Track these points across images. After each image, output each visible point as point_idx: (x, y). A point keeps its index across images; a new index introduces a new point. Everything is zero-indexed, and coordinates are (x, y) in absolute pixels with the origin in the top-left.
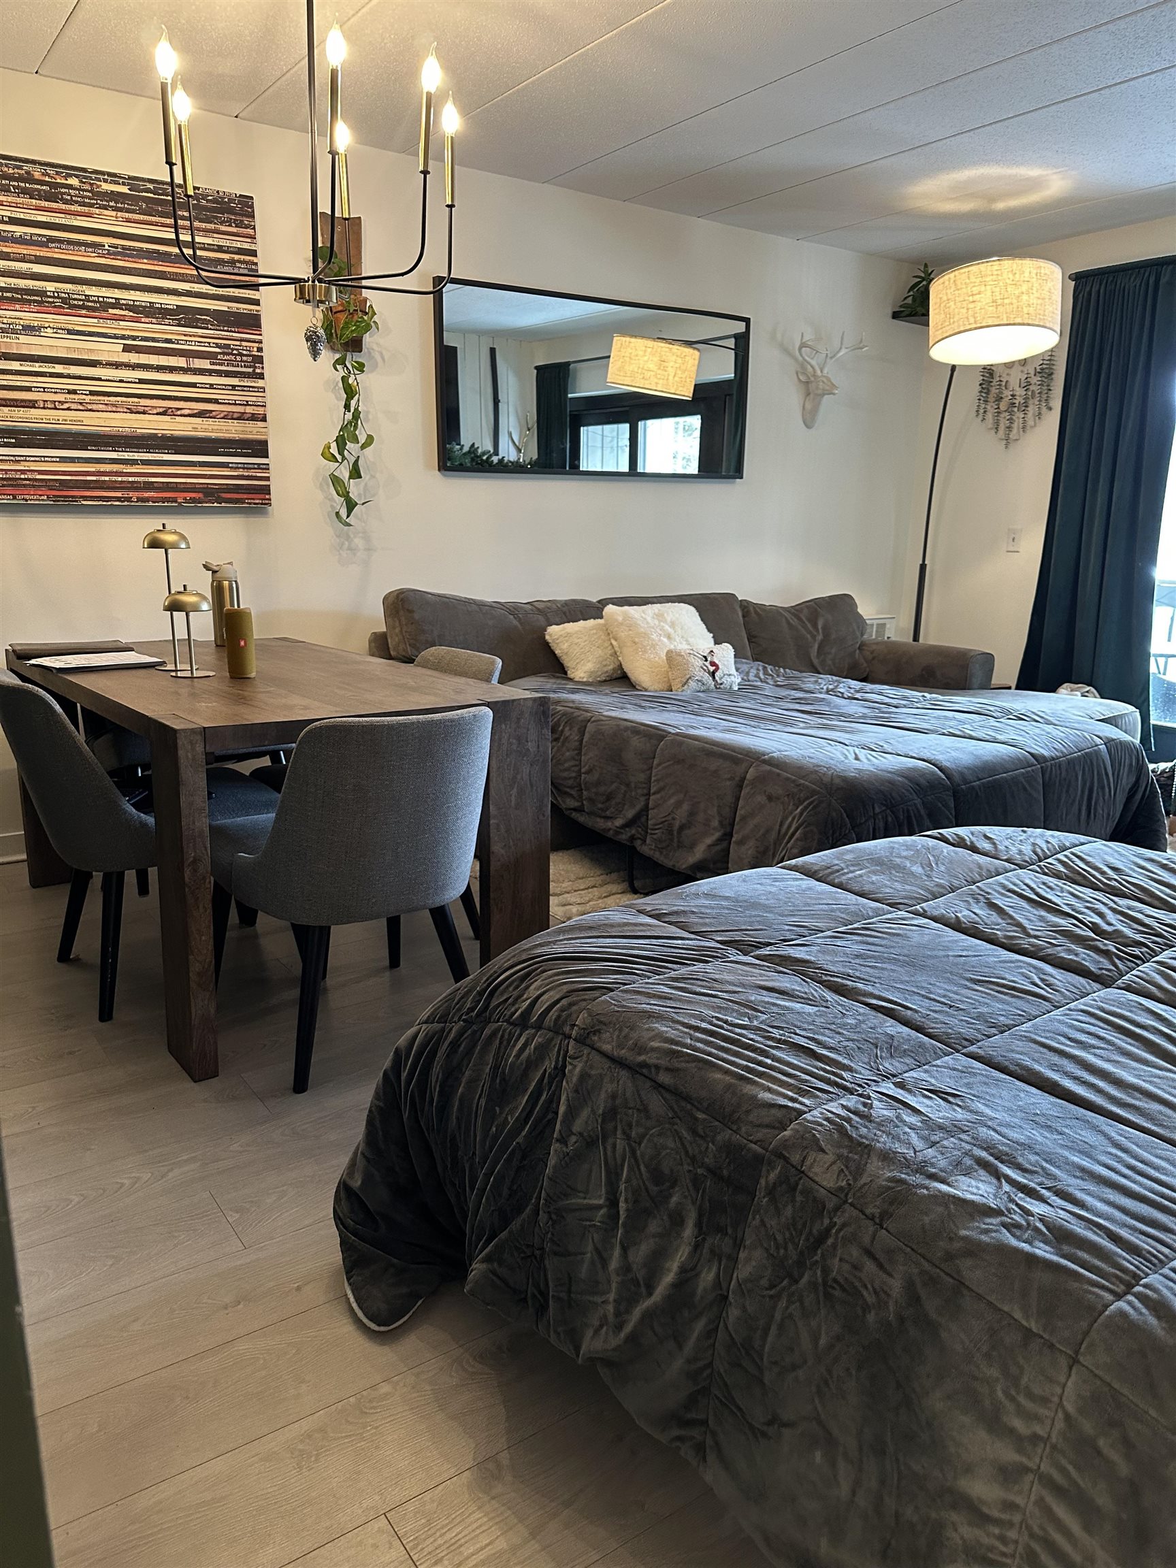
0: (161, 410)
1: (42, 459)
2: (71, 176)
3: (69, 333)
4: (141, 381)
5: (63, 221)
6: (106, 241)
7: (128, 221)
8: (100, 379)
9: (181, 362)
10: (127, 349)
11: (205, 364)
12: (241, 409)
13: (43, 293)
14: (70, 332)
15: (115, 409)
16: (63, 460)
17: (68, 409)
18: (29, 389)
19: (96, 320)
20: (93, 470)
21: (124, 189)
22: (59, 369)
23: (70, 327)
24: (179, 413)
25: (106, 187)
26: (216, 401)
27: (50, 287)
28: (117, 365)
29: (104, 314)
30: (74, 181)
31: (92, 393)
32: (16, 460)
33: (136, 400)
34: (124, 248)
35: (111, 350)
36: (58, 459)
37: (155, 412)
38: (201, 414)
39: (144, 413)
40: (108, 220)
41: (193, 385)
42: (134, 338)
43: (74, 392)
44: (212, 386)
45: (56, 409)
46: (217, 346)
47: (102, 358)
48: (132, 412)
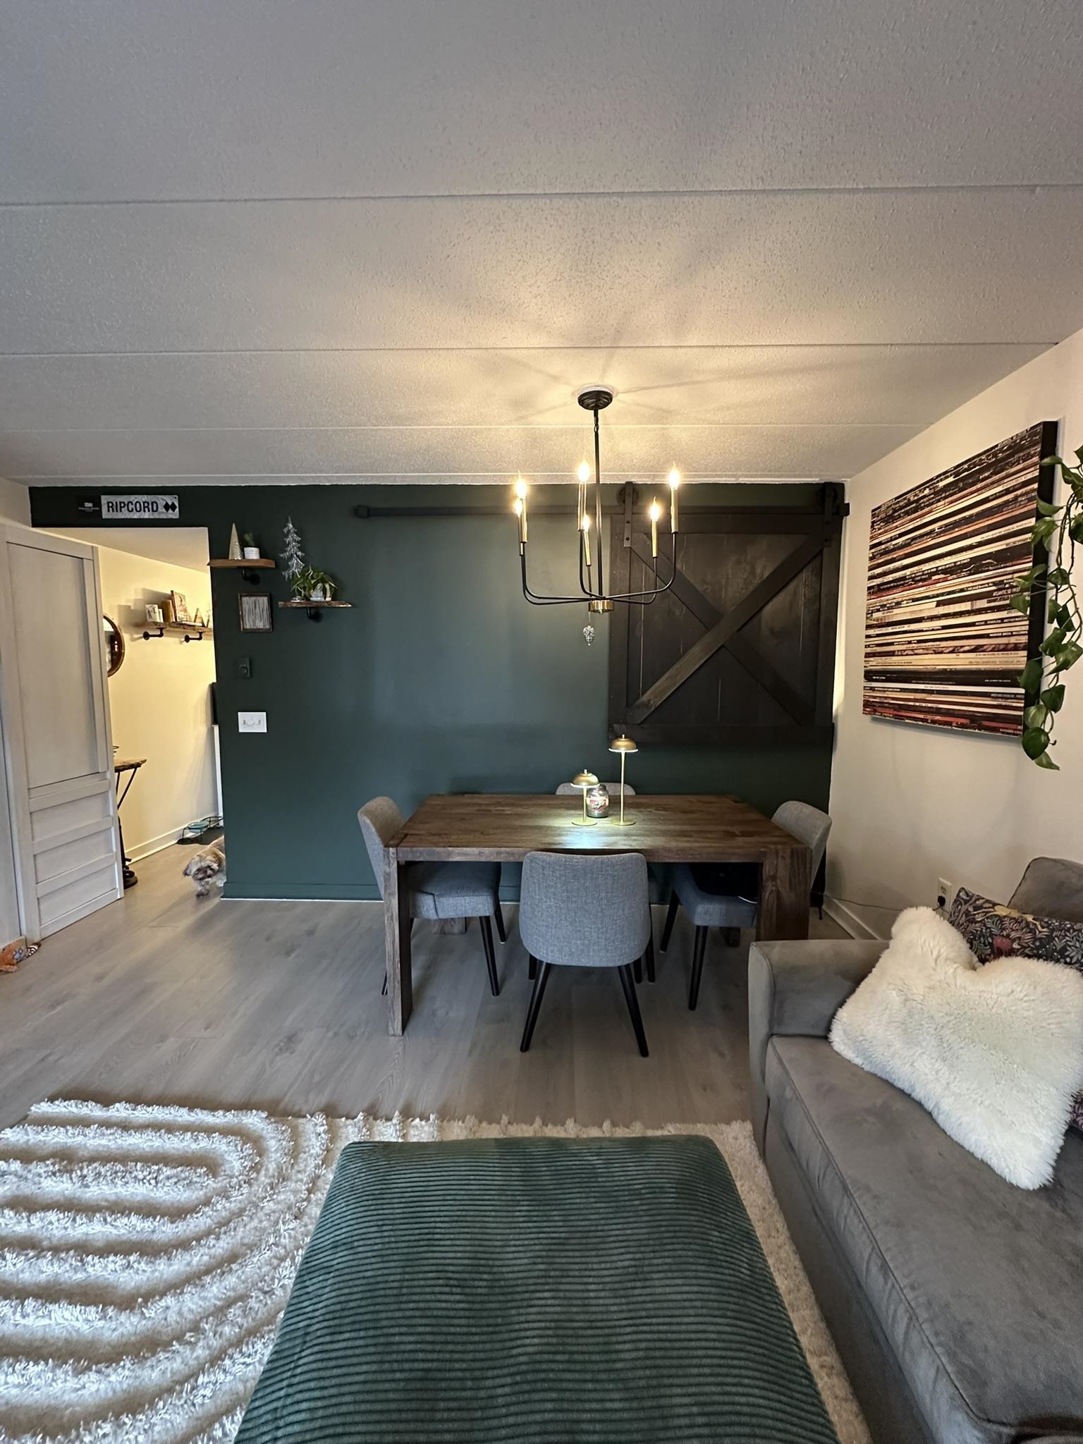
0: (951, 649)
1: (894, 690)
2: (925, 489)
3: (913, 602)
4: (944, 628)
5: (919, 523)
7: (951, 502)
8: (922, 631)
9: (966, 606)
10: (939, 604)
11: (983, 604)
12: (1005, 640)
13: (903, 578)
14: (914, 600)
15: (927, 651)
17: (907, 655)
18: (892, 644)
19: (924, 588)
20: (913, 697)
21: (951, 479)
23: (913, 597)
24: (962, 650)
25: (941, 484)
28: (932, 618)
29: (930, 582)
31: (919, 642)
33: (938, 643)
34: (946, 525)
35: (929, 608)
36: (900, 690)
37: (948, 651)
38: (976, 649)
39: (942, 653)
40: (943, 509)
42: (942, 594)
43: (910, 642)
44: (986, 623)
45: (902, 655)
46: (995, 584)
47: (925, 614)
48: (936, 653)
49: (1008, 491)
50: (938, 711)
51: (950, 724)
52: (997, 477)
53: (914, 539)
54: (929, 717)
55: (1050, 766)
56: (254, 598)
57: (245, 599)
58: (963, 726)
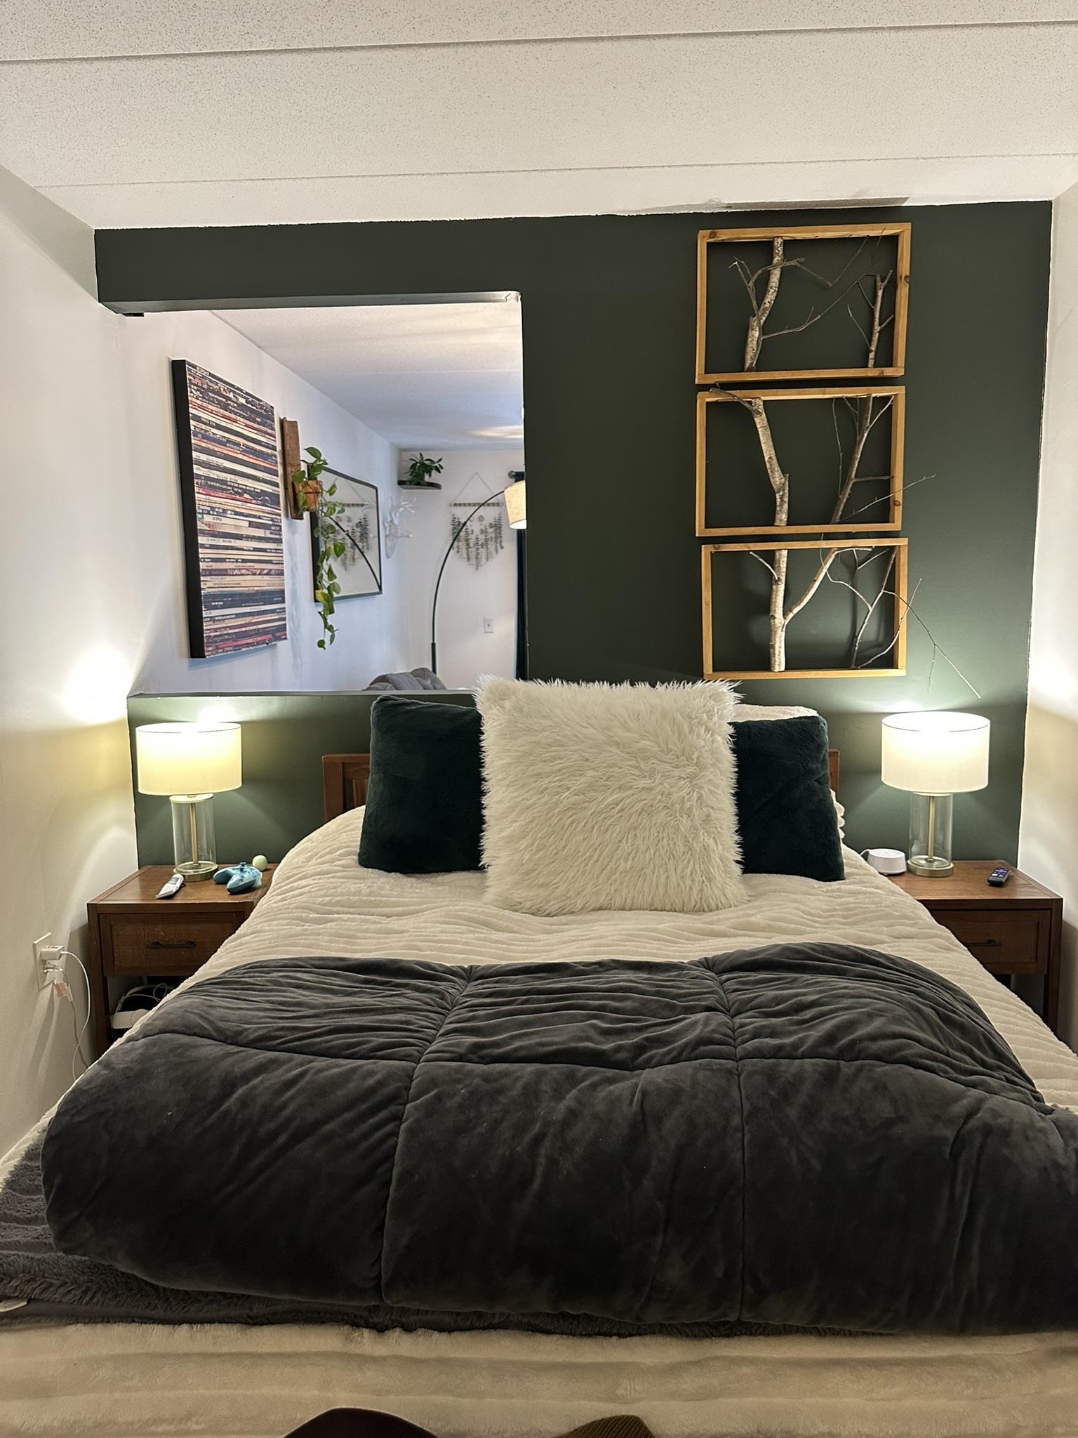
0: (260, 571)
2: (231, 391)
3: (235, 515)
4: (256, 550)
5: (230, 426)
6: (242, 442)
9: (262, 533)
10: (251, 525)
13: (226, 483)
14: (235, 513)
15: (249, 572)
16: (238, 616)
17: (237, 575)
19: (240, 503)
20: (243, 622)
22: (234, 543)
24: (264, 572)
26: (270, 562)
27: (229, 477)
28: (249, 538)
29: (244, 499)
30: (232, 395)
31: (244, 561)
32: (224, 618)
33: (253, 564)
35: (246, 527)
36: (234, 616)
37: (258, 573)
39: (255, 574)
41: (264, 550)
42: (252, 516)
43: (238, 561)
45: (233, 575)
47: (244, 533)
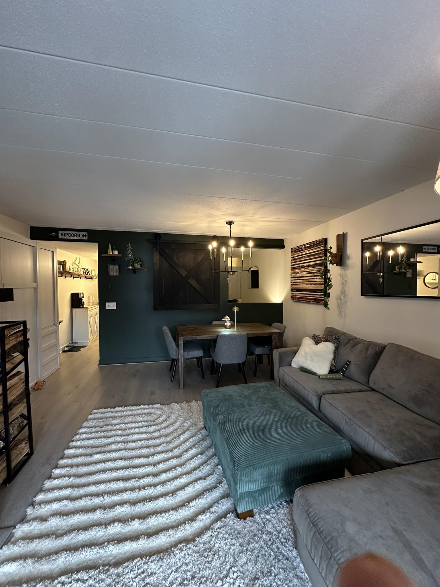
1: (298, 294)
4: (308, 279)
5: (302, 254)
6: (306, 255)
7: (308, 250)
8: (304, 280)
9: (312, 275)
10: (307, 273)
11: (315, 274)
12: (320, 283)
13: (299, 266)
14: (302, 272)
15: (305, 284)
17: (301, 285)
18: (297, 282)
20: (302, 295)
21: (308, 245)
22: (300, 278)
24: (312, 284)
25: (306, 246)
26: (317, 282)
27: (300, 265)
28: (306, 277)
30: (303, 247)
31: (303, 282)
33: (307, 283)
34: (308, 256)
35: (305, 274)
37: (309, 284)
38: (315, 284)
40: (307, 252)
41: (314, 279)
42: (307, 271)
43: (301, 282)
44: (316, 279)
45: (299, 285)
46: (318, 270)
47: (304, 276)
48: (307, 285)
49: (319, 251)
50: (308, 299)
51: (310, 301)
52: (317, 247)
53: (301, 257)
54: (306, 300)
55: (329, 309)
56: (113, 266)
57: (110, 266)
58: (313, 302)
